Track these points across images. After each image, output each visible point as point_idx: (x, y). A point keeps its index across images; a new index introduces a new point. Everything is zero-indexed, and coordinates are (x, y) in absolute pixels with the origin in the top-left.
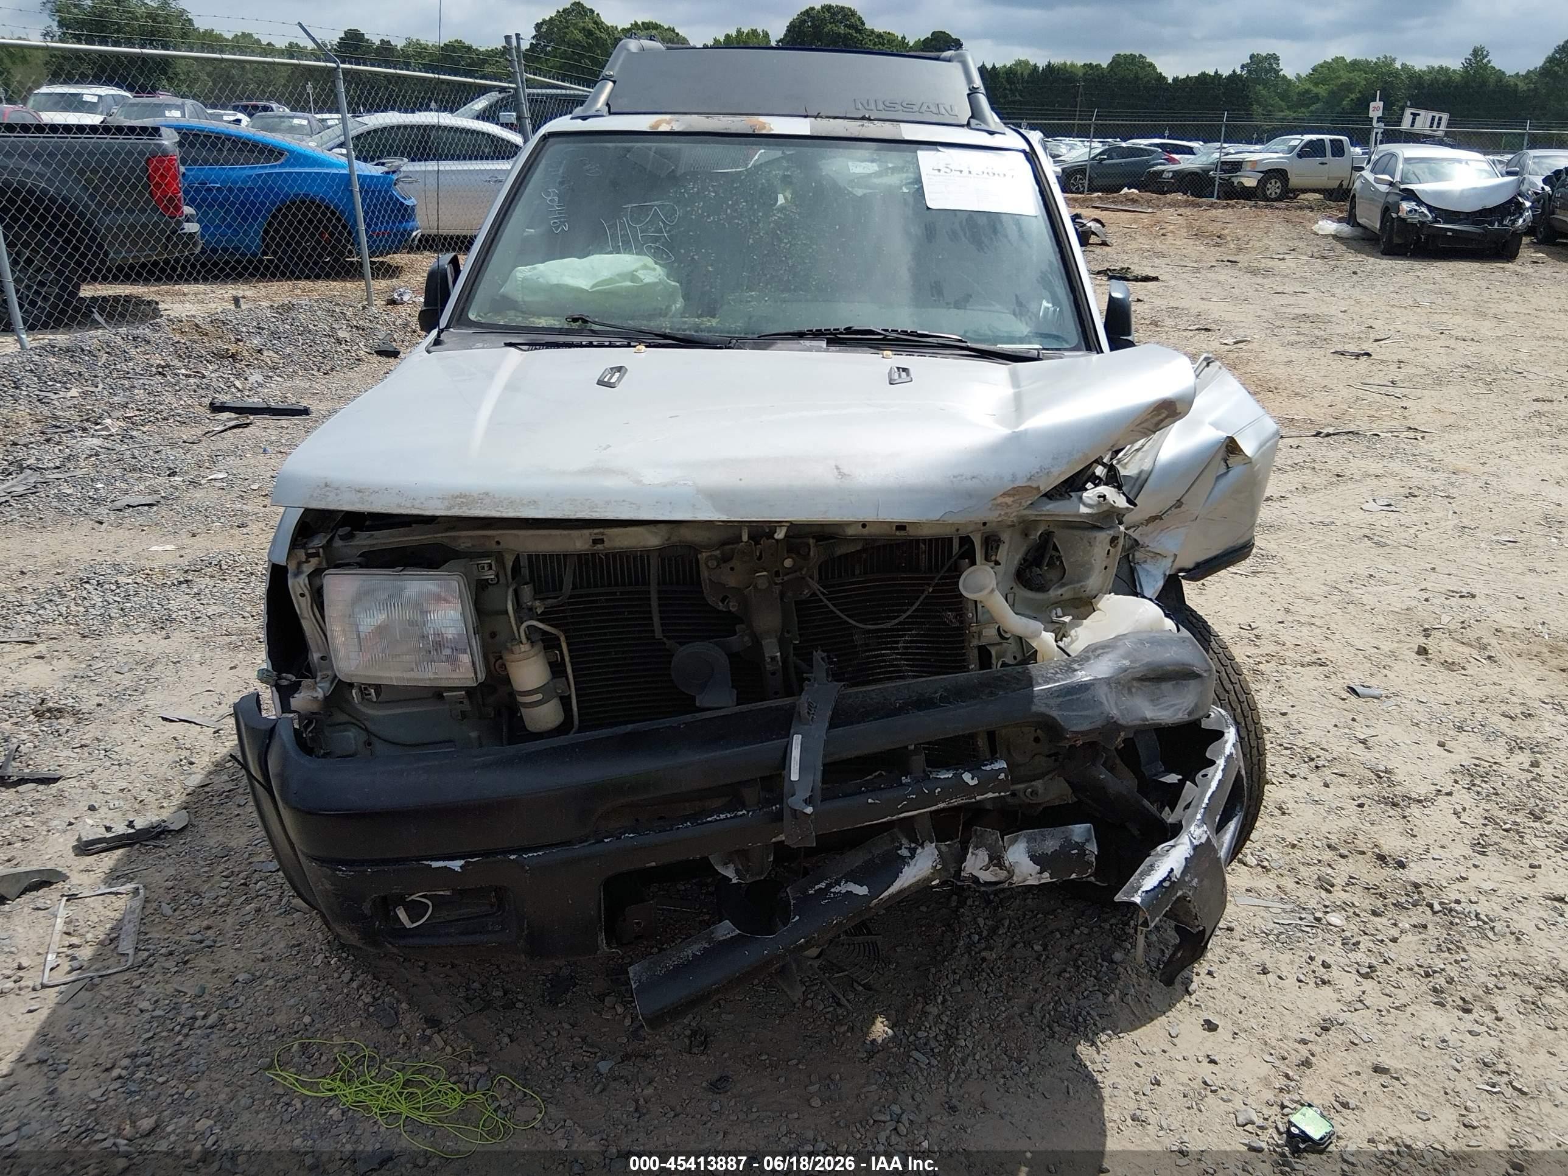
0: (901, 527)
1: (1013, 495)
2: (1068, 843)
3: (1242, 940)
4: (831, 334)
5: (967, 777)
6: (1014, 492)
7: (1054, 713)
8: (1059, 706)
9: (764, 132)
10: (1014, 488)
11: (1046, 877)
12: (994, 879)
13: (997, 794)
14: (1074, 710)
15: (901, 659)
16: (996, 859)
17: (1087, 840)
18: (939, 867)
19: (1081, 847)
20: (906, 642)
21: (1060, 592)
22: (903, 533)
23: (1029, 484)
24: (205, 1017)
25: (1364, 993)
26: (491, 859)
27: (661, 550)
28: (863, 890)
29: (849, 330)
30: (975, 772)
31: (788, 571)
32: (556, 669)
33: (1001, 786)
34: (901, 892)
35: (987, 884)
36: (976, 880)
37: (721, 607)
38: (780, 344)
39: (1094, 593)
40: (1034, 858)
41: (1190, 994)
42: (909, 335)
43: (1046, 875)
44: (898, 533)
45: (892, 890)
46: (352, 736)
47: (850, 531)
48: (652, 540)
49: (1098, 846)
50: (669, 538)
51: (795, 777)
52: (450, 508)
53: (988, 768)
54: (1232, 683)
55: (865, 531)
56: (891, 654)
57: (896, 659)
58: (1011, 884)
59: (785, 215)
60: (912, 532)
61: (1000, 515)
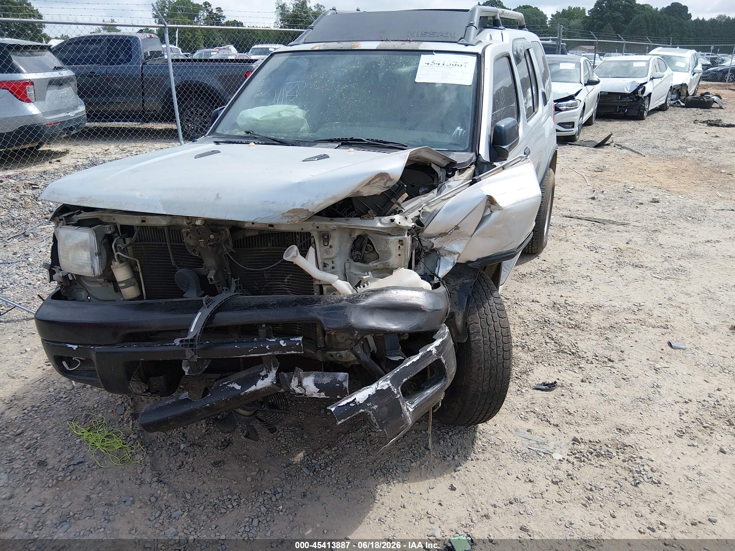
0: (271, 225)
1: (294, 212)
2: (335, 380)
3: (503, 452)
4: (344, 141)
5: (282, 342)
6: (295, 211)
7: (321, 318)
8: (325, 315)
9: (356, 48)
10: (294, 209)
11: (323, 395)
12: (301, 392)
13: (296, 352)
14: (332, 318)
15: (287, 287)
16: (300, 384)
17: (344, 381)
18: (275, 383)
19: (341, 383)
20: (288, 279)
21: (375, 264)
22: (272, 228)
23: (302, 207)
24: (65, 398)
25: (547, 490)
26: (86, 347)
27: (168, 227)
28: (238, 387)
29: (352, 139)
30: (286, 340)
31: (213, 240)
32: (135, 274)
33: (298, 348)
34: (256, 391)
35: (299, 394)
36: (294, 391)
37: (193, 254)
38: (319, 145)
39: (395, 266)
40: (316, 385)
41: (455, 471)
42: (378, 142)
43: (323, 394)
44: (270, 228)
45: (253, 388)
46: (83, 294)
47: (246, 225)
48: (164, 222)
49: (349, 384)
50: (171, 222)
51: (192, 330)
52: (78, 202)
53: (292, 339)
54: (494, 321)
55: (254, 226)
56: (282, 284)
57: (285, 287)
58: (305, 395)
59: (349, 86)
60: (276, 228)
61: (288, 221)
